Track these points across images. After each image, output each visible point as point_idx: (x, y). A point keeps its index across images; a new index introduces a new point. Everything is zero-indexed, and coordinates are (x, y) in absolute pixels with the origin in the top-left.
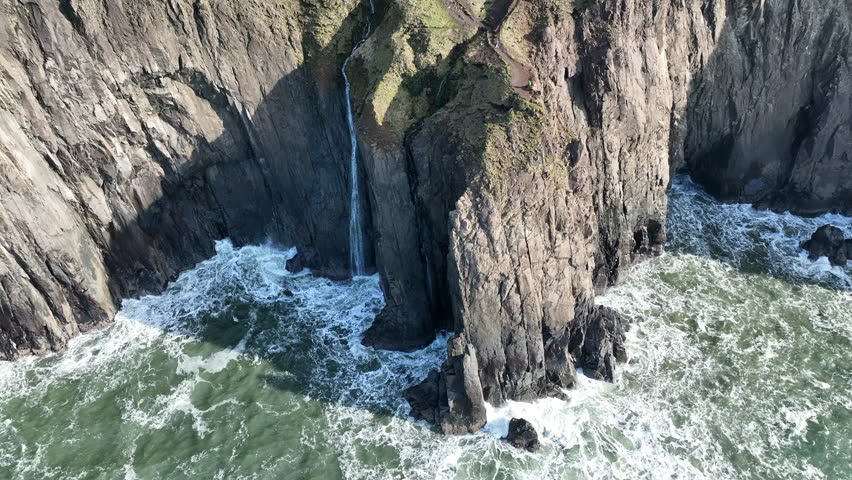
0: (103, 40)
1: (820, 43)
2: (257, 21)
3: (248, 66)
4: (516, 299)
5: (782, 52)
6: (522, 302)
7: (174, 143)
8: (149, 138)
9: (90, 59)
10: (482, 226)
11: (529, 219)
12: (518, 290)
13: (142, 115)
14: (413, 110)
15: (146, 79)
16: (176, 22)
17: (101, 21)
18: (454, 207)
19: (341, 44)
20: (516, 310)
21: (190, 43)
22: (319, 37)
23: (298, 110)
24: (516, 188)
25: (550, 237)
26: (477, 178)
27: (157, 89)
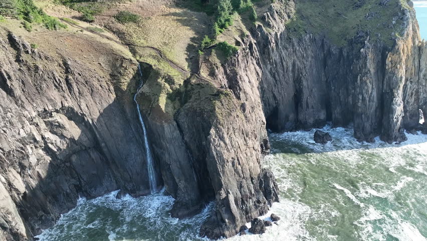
0: (23, 98)
1: (293, 71)
2: (94, 83)
3: (93, 102)
4: (239, 167)
5: (283, 75)
6: (242, 168)
7: (59, 144)
8: (46, 143)
9: (17, 107)
10: (221, 140)
11: (236, 134)
12: (239, 164)
13: (42, 132)
14: (174, 107)
15: (45, 114)
16: (58, 87)
17: (21, 90)
18: (209, 134)
19: (132, 89)
20: (240, 172)
21: (66, 95)
22: (122, 87)
23: (117, 119)
24: (229, 123)
25: (245, 140)
26: (215, 121)
27: (50, 118)
